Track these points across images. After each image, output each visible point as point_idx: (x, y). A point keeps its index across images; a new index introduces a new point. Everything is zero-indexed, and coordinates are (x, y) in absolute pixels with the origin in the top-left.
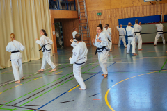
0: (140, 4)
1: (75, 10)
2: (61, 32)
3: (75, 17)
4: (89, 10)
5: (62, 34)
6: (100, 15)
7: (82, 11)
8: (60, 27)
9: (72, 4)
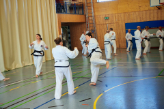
0: (147, 9)
1: (83, 14)
2: (69, 35)
3: (83, 20)
4: (96, 14)
5: (69, 38)
6: (107, 19)
7: (90, 15)
8: (68, 31)
9: (80, 8)
